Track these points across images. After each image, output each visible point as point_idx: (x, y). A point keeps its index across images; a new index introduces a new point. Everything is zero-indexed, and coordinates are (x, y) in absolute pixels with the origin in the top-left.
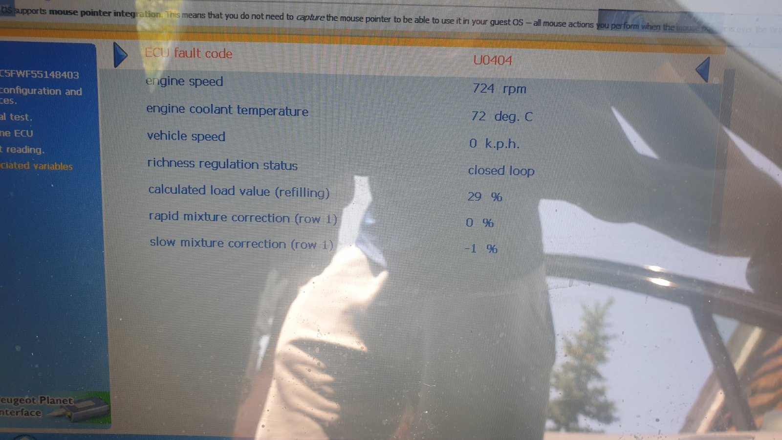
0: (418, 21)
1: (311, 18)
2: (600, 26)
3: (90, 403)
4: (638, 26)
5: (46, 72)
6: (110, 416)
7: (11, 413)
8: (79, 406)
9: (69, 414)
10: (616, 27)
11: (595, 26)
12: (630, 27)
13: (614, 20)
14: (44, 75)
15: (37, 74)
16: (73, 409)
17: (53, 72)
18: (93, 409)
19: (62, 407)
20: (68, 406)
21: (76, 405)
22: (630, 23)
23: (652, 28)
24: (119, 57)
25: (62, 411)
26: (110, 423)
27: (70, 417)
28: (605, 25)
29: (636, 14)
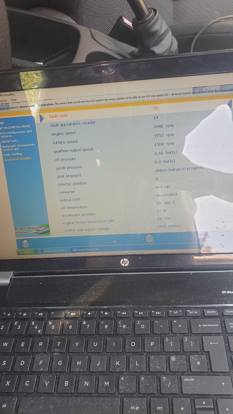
0: (134, 98)
1: (100, 100)
2: (194, 93)
3: (44, 228)
4: (206, 91)
5: (20, 126)
6: (50, 232)
7: (20, 233)
8: (40, 229)
9: (37, 232)
10: (199, 92)
11: (192, 93)
12: (204, 92)
13: (198, 90)
14: (20, 127)
15: (18, 127)
16: (38, 230)
17: (22, 126)
18: (45, 230)
19: (35, 230)
20: (37, 230)
21: (39, 229)
22: (203, 91)
23: (211, 92)
24: (42, 119)
25: (36, 231)
26: (50, 234)
27: (38, 233)
28: (195, 93)
29: (205, 87)
